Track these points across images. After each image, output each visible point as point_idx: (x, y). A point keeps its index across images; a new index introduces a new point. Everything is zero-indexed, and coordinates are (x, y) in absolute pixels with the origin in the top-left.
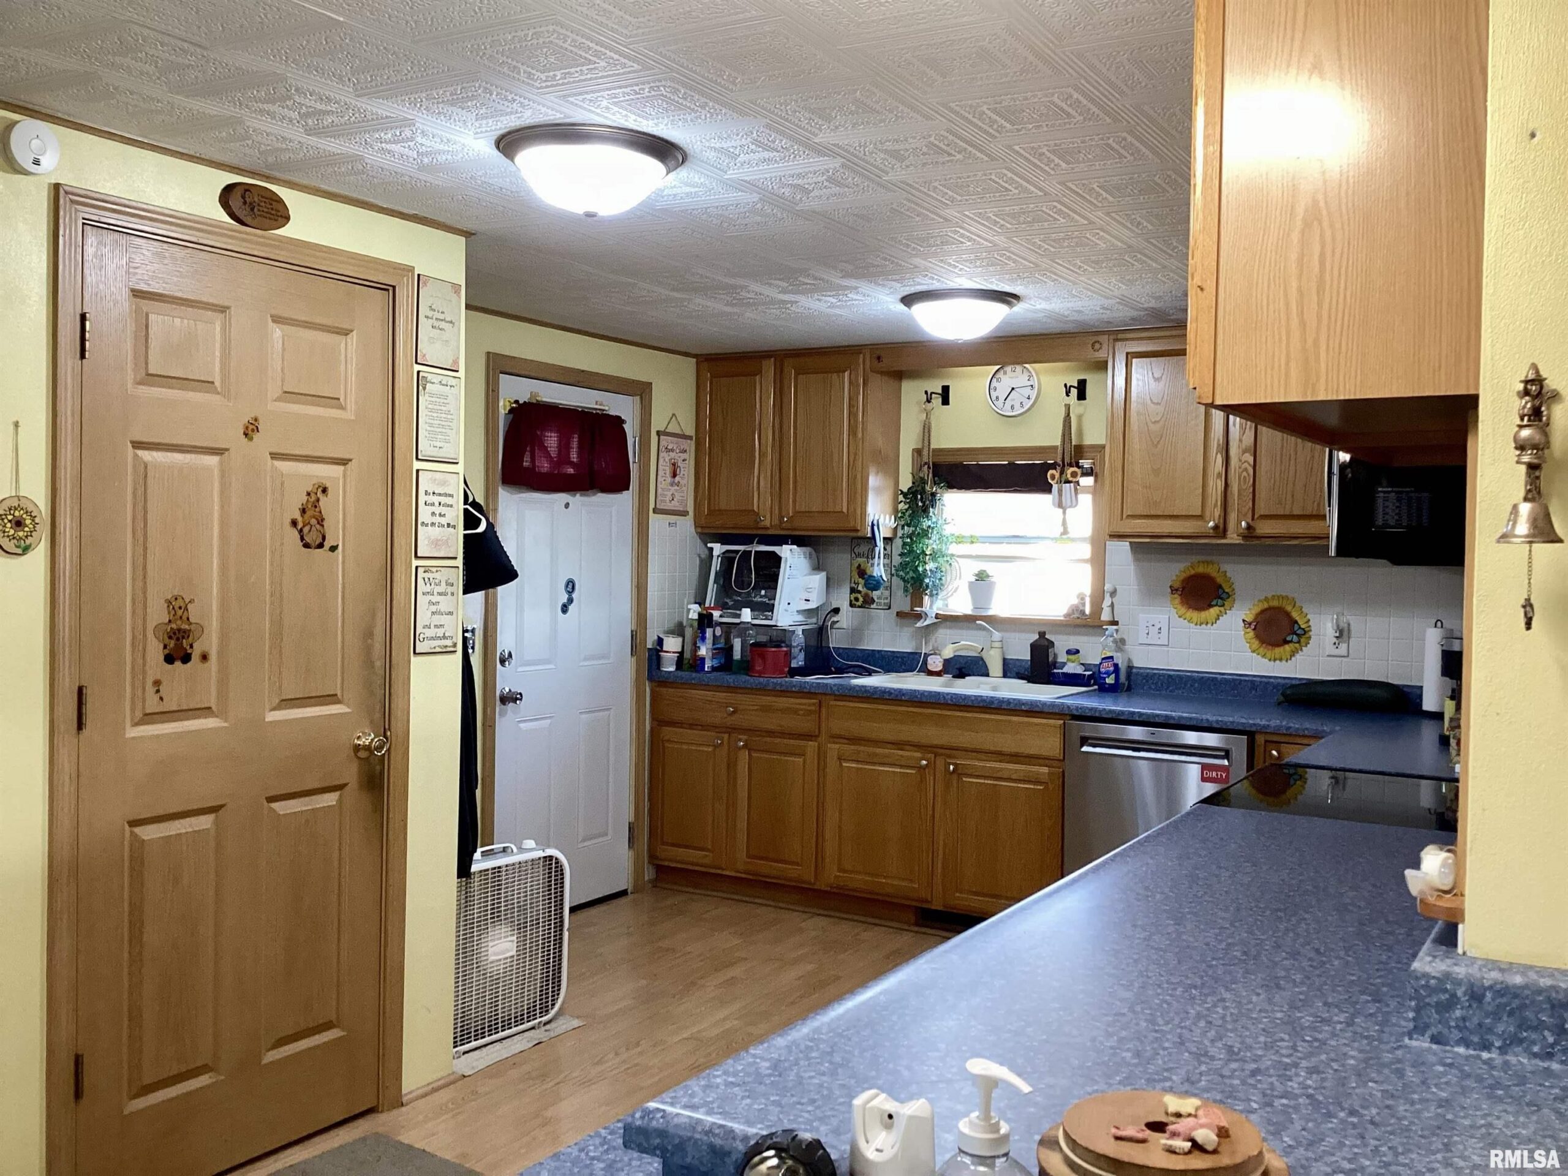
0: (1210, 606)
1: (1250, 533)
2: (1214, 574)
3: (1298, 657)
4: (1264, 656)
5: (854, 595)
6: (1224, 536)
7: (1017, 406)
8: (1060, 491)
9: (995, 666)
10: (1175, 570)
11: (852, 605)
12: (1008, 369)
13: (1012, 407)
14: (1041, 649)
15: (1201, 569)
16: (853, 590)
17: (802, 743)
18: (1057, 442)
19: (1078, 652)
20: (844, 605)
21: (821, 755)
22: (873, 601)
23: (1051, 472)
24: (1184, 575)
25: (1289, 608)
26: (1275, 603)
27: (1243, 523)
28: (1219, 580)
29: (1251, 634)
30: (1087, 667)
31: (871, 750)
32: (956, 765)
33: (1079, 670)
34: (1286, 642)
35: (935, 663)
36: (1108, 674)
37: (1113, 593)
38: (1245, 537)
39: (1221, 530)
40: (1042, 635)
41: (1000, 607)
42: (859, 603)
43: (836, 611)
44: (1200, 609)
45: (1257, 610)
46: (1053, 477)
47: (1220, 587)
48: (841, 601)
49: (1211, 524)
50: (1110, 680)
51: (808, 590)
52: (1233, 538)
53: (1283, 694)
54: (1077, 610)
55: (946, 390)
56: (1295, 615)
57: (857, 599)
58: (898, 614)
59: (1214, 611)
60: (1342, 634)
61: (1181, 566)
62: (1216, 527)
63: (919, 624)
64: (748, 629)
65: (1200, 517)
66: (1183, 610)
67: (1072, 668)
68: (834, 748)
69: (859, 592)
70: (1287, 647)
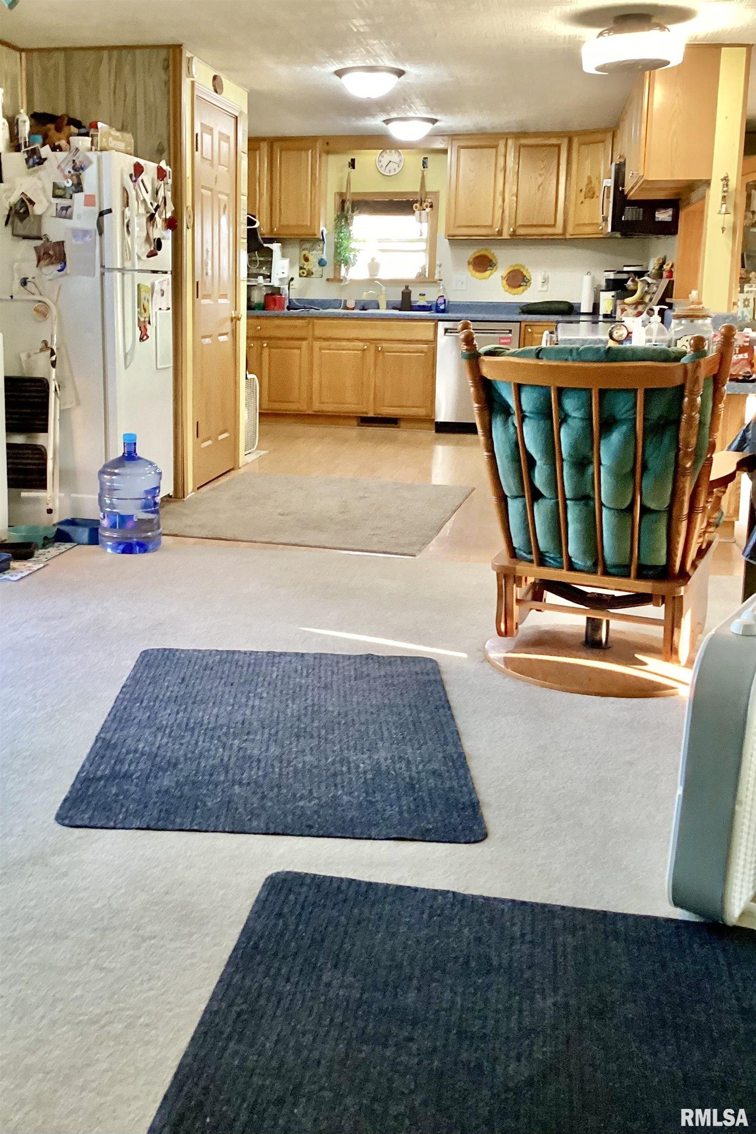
0: (486, 270)
1: (514, 234)
2: (488, 255)
3: (526, 292)
4: (510, 293)
5: (302, 271)
6: (501, 236)
7: (392, 171)
8: (420, 215)
9: (383, 305)
10: (471, 253)
11: (300, 276)
12: (388, 151)
13: (390, 171)
14: (406, 295)
15: (482, 253)
16: (301, 268)
17: (300, 342)
18: (418, 189)
19: (424, 295)
20: (296, 277)
21: (311, 349)
22: (312, 273)
23: (415, 205)
24: (474, 256)
25: (522, 270)
26: (516, 268)
27: (511, 229)
28: (490, 257)
29: (505, 282)
30: (428, 302)
31: (338, 343)
32: (382, 347)
33: (425, 304)
34: (520, 286)
35: (351, 304)
36: (441, 304)
37: (440, 266)
38: (511, 235)
39: (500, 233)
40: (407, 287)
41: (384, 274)
42: (305, 275)
43: (292, 279)
44: (480, 271)
45: (509, 271)
46: (416, 207)
47: (491, 261)
48: (295, 273)
49: (497, 230)
50: (442, 307)
51: (283, 268)
52: (505, 235)
53: (521, 309)
54: (421, 275)
55: (353, 160)
56: (525, 273)
57: (303, 273)
58: (328, 280)
59: (488, 273)
60: (545, 281)
61: (475, 250)
62: (498, 231)
63: (342, 284)
64: (262, 287)
65: (491, 226)
66: (474, 272)
67: (422, 302)
68: (317, 344)
69: (304, 269)
70: (522, 288)
